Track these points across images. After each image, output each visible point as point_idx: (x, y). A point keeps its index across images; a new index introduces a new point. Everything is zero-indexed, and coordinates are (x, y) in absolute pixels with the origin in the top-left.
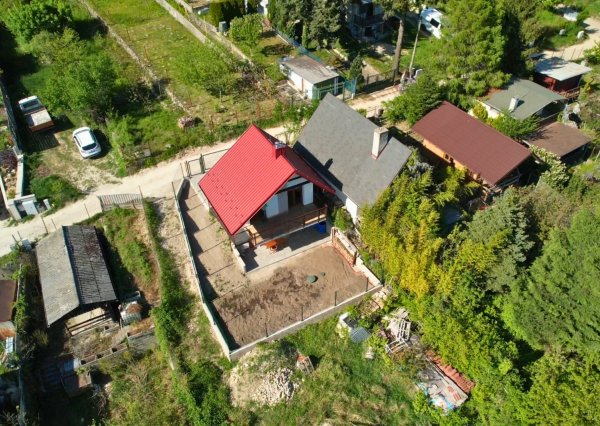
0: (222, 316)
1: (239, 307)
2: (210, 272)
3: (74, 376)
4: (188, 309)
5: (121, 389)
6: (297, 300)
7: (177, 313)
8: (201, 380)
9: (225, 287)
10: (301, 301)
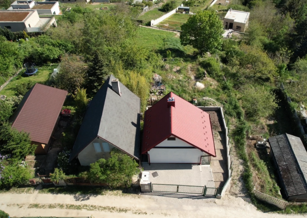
0: (219, 124)
9: (214, 134)
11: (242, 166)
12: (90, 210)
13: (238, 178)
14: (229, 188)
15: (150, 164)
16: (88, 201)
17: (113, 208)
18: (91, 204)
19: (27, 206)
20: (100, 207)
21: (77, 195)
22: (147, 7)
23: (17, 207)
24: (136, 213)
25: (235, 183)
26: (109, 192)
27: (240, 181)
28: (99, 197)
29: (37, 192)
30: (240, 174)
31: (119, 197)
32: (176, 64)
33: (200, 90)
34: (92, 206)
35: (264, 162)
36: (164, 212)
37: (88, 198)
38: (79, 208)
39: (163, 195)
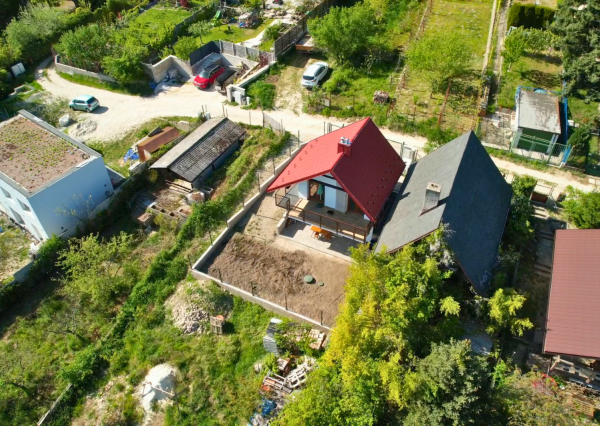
1: (242, 250)
3: (143, 210)
4: (219, 224)
5: (155, 240)
6: (276, 281)
7: (207, 219)
8: (169, 270)
9: (253, 231)
10: (277, 285)
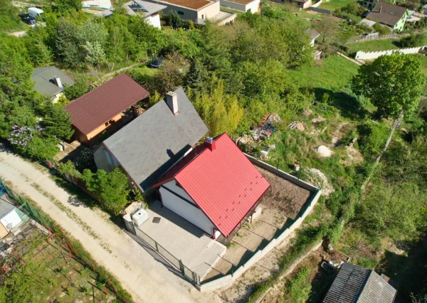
0: (299, 210)
1: (287, 205)
2: (276, 229)
9: (280, 217)
11: (269, 274)
12: (70, 217)
13: (249, 284)
14: (227, 288)
15: (162, 206)
16: (77, 208)
17: (88, 228)
18: (75, 212)
19: (31, 183)
20: (80, 219)
21: (73, 197)
22: (377, 34)
23: (25, 179)
24: (102, 245)
25: (238, 287)
26: (99, 211)
27: (247, 289)
28: (88, 209)
29: (48, 175)
30: (257, 281)
31: (103, 220)
32: (326, 114)
33: (319, 157)
34: (74, 214)
35: (311, 289)
36: (128, 262)
37: (78, 206)
38: (63, 208)
39: (142, 245)
